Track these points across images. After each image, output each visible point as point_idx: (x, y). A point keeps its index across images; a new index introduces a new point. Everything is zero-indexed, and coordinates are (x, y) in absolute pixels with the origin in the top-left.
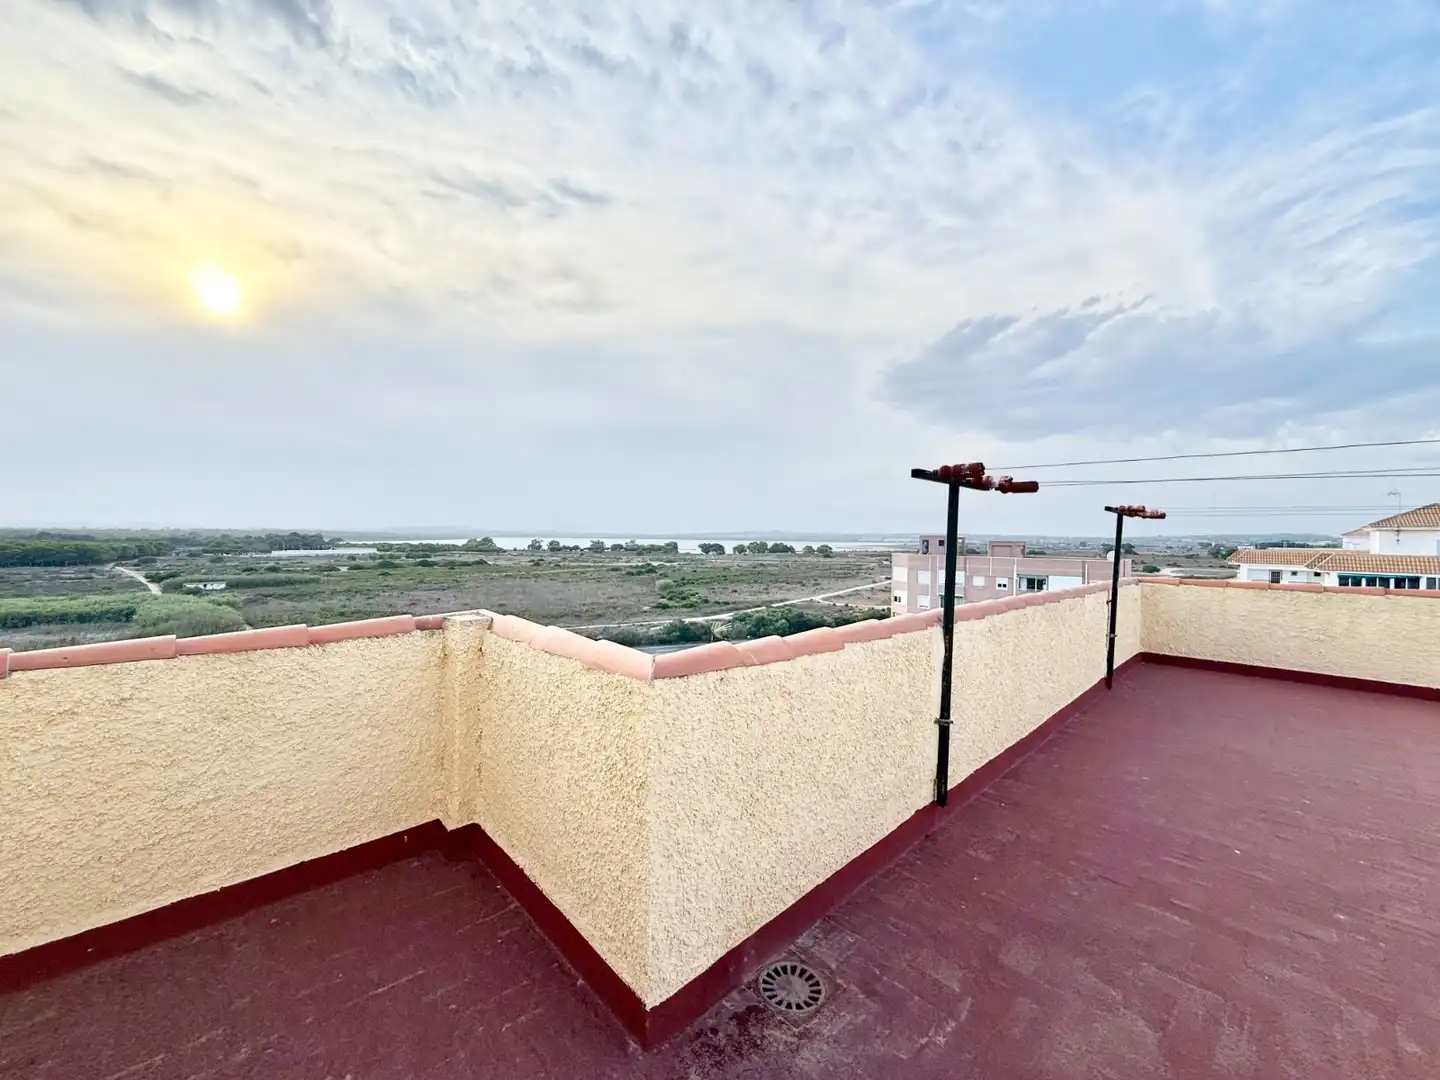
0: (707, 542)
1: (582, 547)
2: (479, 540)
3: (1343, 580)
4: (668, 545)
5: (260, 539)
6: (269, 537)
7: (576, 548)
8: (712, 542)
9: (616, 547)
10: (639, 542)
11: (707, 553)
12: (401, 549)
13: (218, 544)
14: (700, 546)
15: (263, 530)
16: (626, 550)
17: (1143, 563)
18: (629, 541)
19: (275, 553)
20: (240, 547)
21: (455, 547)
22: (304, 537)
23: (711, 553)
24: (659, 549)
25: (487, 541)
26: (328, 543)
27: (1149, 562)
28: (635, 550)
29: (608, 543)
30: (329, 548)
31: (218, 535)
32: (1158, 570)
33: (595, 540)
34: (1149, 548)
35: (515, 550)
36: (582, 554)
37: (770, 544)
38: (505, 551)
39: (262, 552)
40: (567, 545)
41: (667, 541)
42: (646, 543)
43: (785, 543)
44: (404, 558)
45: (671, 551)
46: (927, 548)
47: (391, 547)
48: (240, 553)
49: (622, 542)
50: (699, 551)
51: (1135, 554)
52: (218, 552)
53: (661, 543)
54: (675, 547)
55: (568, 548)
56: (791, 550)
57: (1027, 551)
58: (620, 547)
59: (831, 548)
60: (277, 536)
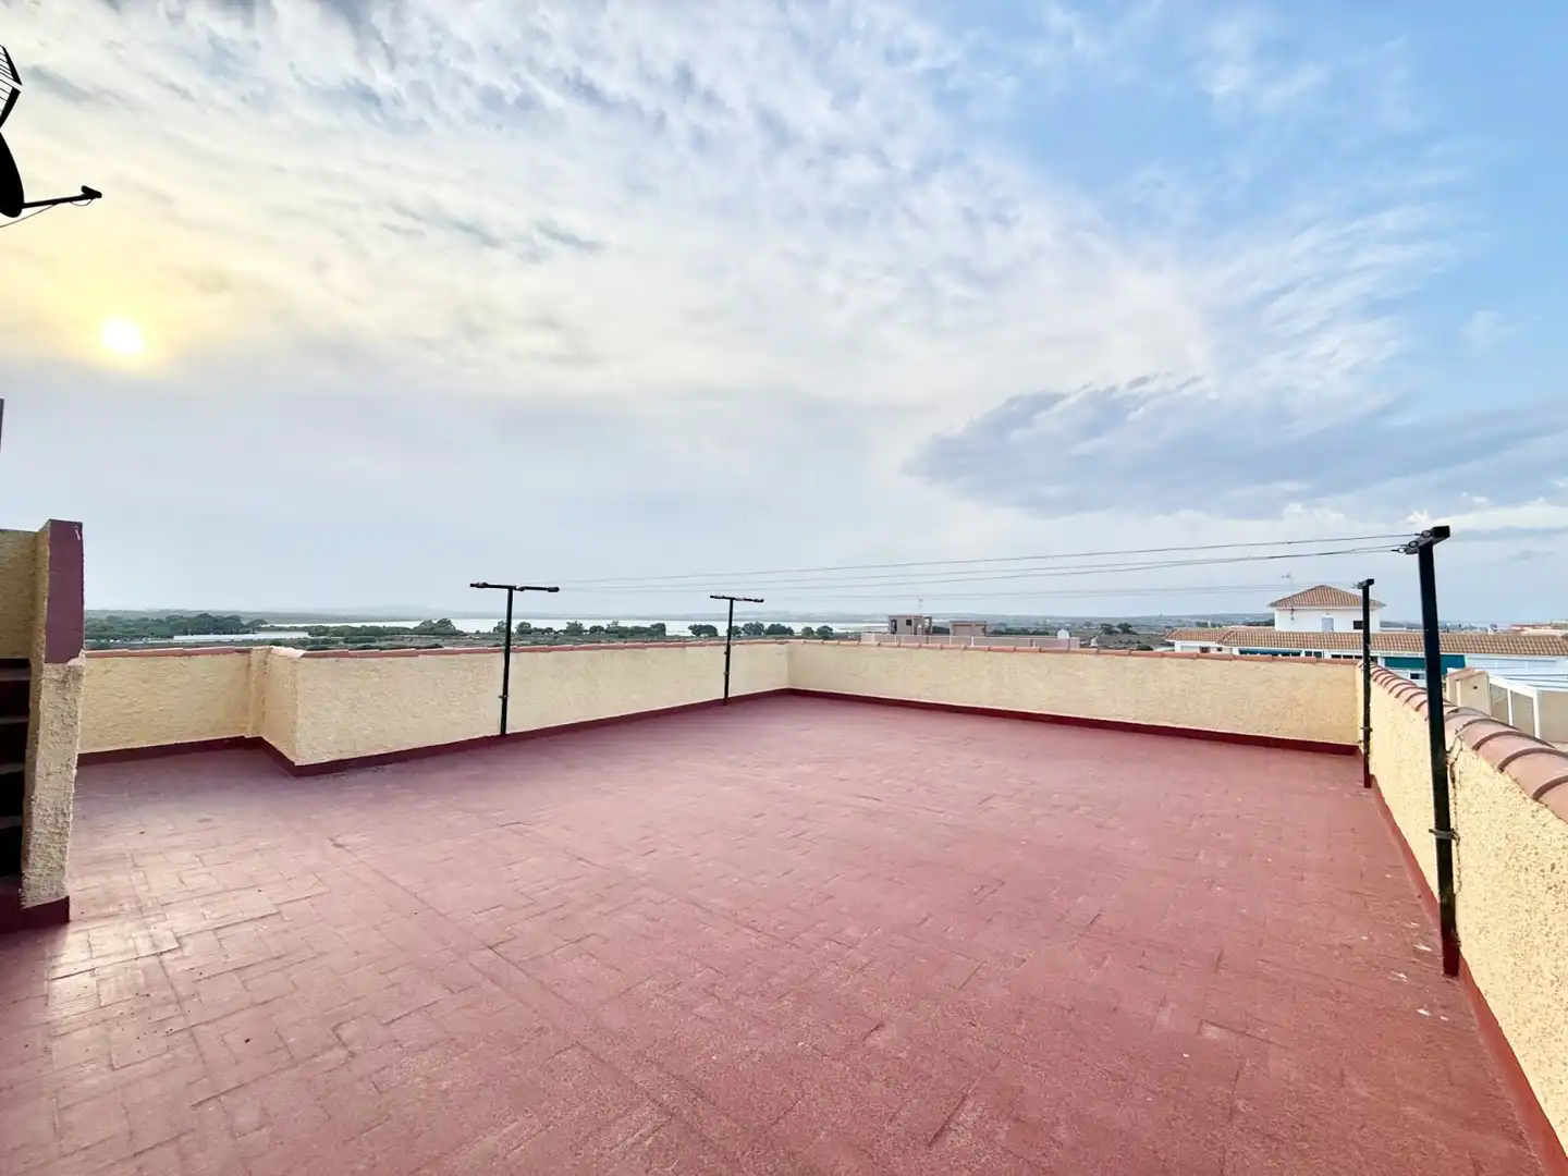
0: (698, 623)
1: (556, 629)
2: (435, 622)
3: (1241, 652)
4: (653, 626)
5: (159, 622)
6: (170, 618)
7: (549, 630)
8: (704, 624)
9: (594, 630)
10: (622, 624)
11: (698, 635)
12: (338, 632)
13: (105, 629)
14: (690, 628)
15: (163, 612)
16: (606, 631)
17: (1138, 642)
18: (611, 622)
19: (178, 639)
20: (133, 632)
21: (405, 630)
22: (216, 620)
23: (702, 635)
24: (645, 630)
25: (445, 623)
26: (247, 627)
27: (1144, 642)
28: (616, 632)
29: (587, 625)
30: (248, 633)
31: (104, 617)
32: (1152, 649)
33: (572, 621)
34: (1150, 628)
35: (478, 632)
36: (556, 638)
37: (767, 625)
38: (466, 635)
39: (163, 637)
40: (538, 627)
41: (655, 623)
42: (630, 624)
43: (783, 624)
44: (342, 643)
45: (656, 633)
46: (896, 628)
47: (326, 631)
48: (132, 639)
49: (604, 624)
50: (690, 633)
51: (1135, 633)
52: (103, 637)
53: (647, 624)
54: (662, 628)
55: (540, 630)
56: (790, 631)
57: (988, 630)
58: (601, 629)
59: (831, 630)
60: (181, 617)
